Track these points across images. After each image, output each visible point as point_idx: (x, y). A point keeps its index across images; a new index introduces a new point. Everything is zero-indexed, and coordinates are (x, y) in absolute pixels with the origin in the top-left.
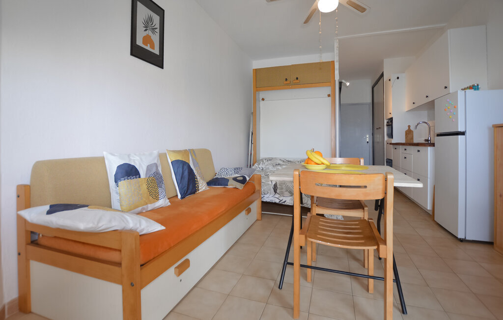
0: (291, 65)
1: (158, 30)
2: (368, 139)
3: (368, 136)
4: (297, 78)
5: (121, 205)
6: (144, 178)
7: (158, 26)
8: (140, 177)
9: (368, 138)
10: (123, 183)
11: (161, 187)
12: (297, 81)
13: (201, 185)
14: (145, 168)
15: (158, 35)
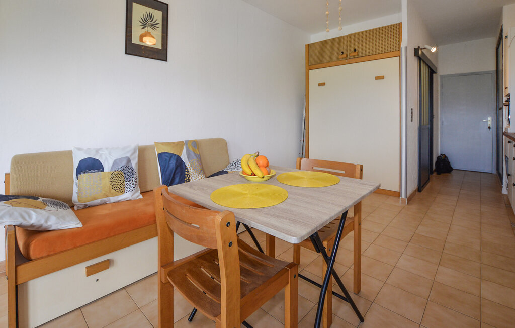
0: (347, 34)
1: (160, 26)
2: (490, 123)
3: (489, 119)
4: (355, 50)
5: (78, 196)
6: (109, 172)
7: (160, 21)
8: (103, 171)
9: (490, 120)
10: (85, 176)
11: (130, 181)
12: (356, 54)
13: (193, 178)
14: (111, 162)
15: (160, 30)
